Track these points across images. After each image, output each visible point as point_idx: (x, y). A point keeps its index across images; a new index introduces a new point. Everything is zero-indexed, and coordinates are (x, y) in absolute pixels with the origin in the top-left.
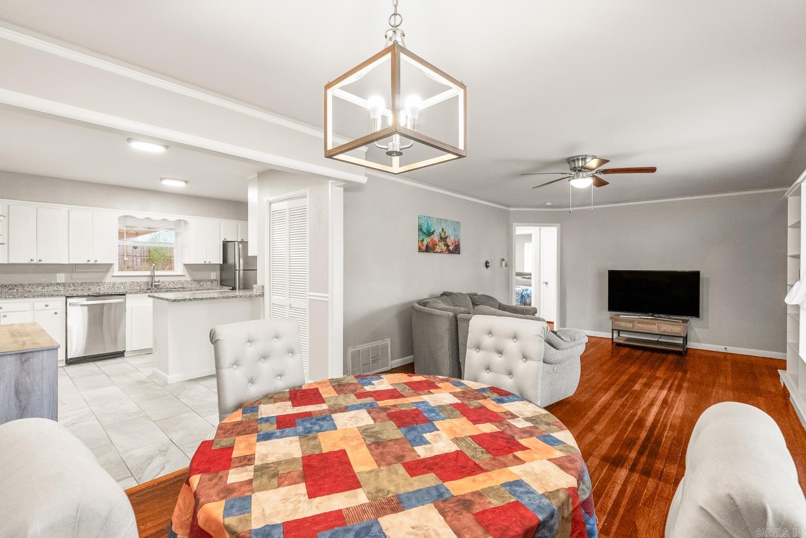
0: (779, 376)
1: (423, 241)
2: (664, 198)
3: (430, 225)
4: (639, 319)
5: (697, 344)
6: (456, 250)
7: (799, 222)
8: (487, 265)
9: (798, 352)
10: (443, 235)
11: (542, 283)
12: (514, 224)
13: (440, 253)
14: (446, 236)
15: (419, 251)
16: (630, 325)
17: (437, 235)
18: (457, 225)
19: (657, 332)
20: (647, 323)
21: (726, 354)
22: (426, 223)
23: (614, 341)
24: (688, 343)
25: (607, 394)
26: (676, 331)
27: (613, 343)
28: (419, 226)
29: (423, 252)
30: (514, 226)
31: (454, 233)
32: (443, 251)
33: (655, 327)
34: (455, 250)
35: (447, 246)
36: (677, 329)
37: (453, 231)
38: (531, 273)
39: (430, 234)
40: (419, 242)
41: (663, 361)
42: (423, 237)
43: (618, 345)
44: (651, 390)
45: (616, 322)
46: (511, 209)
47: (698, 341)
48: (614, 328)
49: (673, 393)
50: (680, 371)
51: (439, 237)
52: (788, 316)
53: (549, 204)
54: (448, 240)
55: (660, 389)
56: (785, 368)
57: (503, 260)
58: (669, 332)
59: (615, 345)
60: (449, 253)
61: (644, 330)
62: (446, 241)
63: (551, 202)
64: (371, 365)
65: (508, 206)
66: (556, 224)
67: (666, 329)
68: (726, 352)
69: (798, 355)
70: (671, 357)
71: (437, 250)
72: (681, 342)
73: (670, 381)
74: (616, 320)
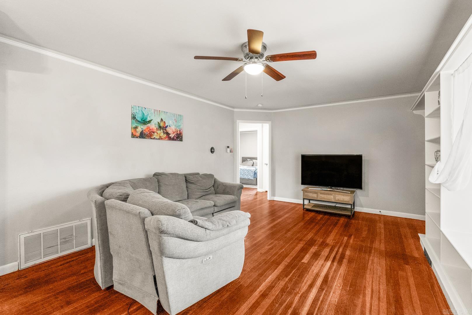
0: (419, 238)
1: (136, 128)
2: (338, 101)
3: (146, 114)
4: (321, 191)
5: (361, 208)
6: (179, 137)
7: (439, 109)
8: (212, 150)
9: (440, 227)
10: (162, 124)
11: (264, 164)
12: (238, 121)
13: (159, 139)
14: (166, 125)
15: (132, 137)
16: (315, 196)
17: (155, 124)
18: (179, 118)
19: (333, 201)
20: (326, 194)
21: (380, 216)
22: (141, 113)
23: (305, 207)
24: (355, 207)
25: (276, 271)
26: (346, 200)
27: (304, 209)
28: (132, 115)
29: (137, 137)
30: (237, 123)
31: (175, 123)
32: (162, 138)
33: (332, 197)
34: (177, 138)
35: (168, 134)
36: (346, 198)
37: (175, 122)
38: (257, 158)
39: (144, 122)
40: (132, 129)
41: (335, 225)
42: (136, 124)
43: (308, 210)
44: (317, 261)
45: (306, 193)
46: (235, 110)
47: (362, 206)
48: (304, 198)
49: (335, 264)
50: (346, 236)
51: (157, 126)
52: (426, 190)
53: (260, 105)
54: (168, 129)
55: (325, 260)
56: (424, 233)
57: (228, 147)
58: (341, 201)
59: (306, 210)
60: (169, 140)
61: (325, 199)
62: (166, 130)
63: (262, 104)
64: (59, 246)
65: (233, 107)
66: (269, 122)
67: (339, 198)
68: (381, 214)
69: (440, 229)
70: (342, 220)
71: (154, 136)
72: (349, 207)
73: (336, 249)
74: (306, 192)
